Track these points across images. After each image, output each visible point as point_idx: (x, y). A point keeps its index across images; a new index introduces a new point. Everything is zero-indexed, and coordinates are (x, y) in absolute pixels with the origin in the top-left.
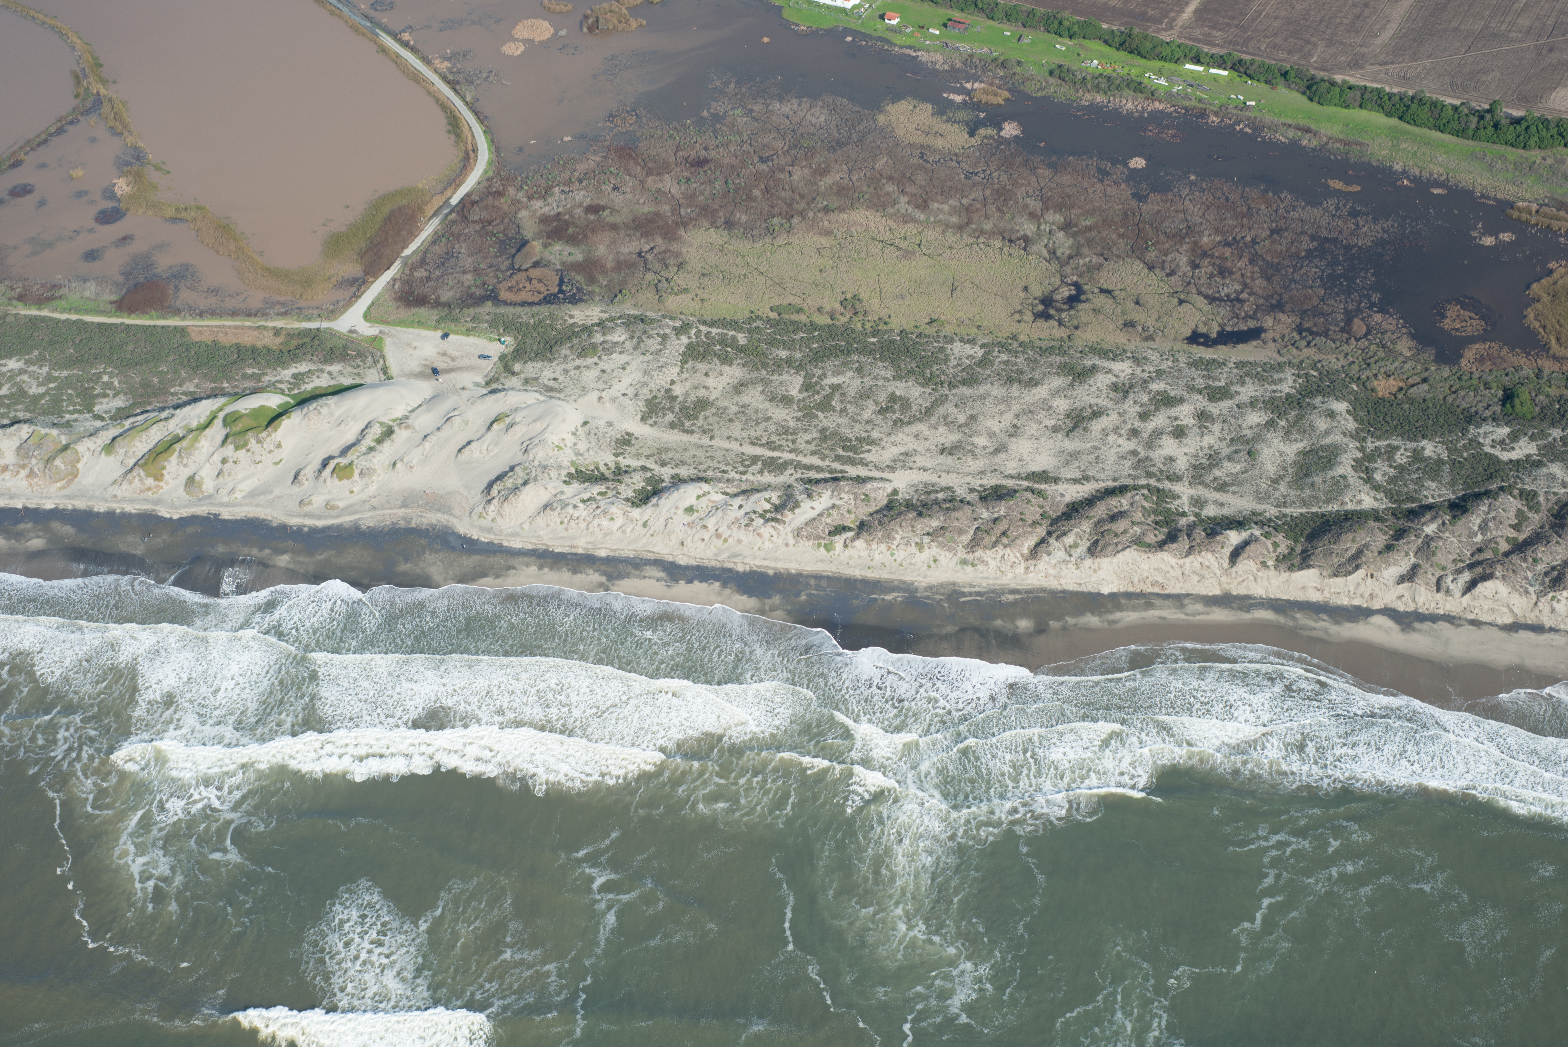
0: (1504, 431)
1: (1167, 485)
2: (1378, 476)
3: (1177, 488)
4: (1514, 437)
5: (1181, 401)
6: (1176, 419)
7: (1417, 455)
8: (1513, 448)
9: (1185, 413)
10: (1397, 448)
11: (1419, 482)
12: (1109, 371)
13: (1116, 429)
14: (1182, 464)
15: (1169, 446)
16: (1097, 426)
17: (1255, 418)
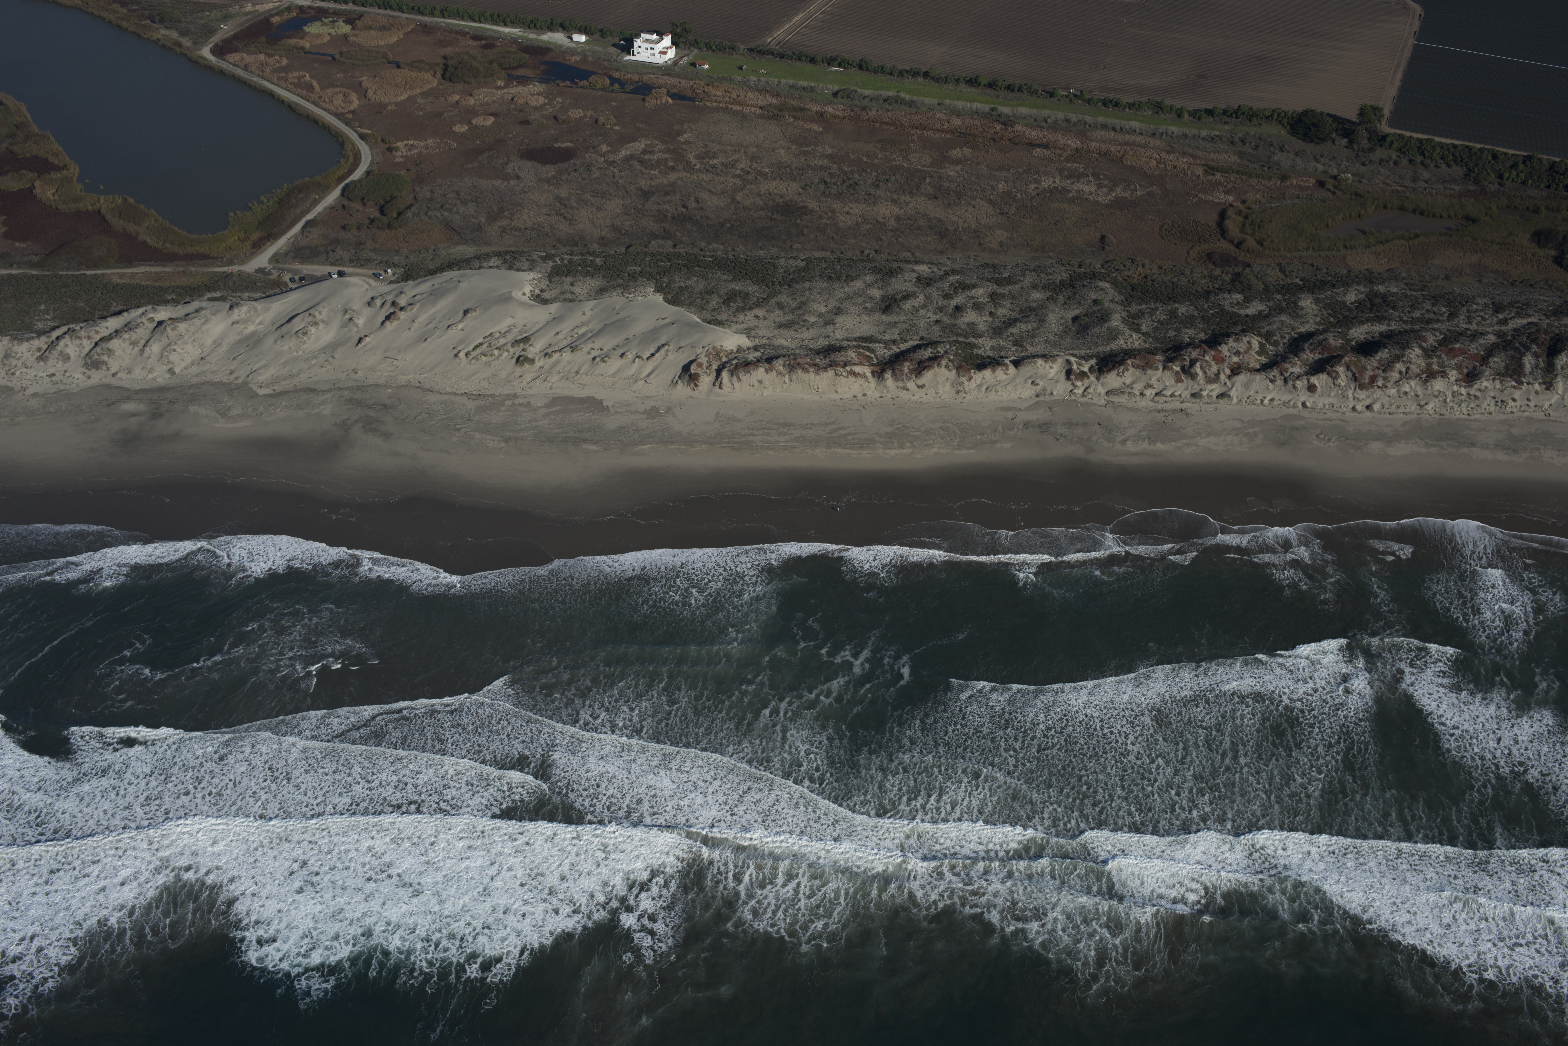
0: (1238, 297)
1: (972, 340)
2: (1144, 328)
3: (980, 341)
4: (1247, 300)
5: (975, 286)
6: (972, 298)
7: (1173, 314)
8: (1247, 307)
9: (980, 293)
10: (1157, 309)
11: (1178, 330)
12: (913, 271)
13: (924, 307)
14: (982, 327)
15: (970, 316)
16: (908, 305)
17: (1037, 295)
